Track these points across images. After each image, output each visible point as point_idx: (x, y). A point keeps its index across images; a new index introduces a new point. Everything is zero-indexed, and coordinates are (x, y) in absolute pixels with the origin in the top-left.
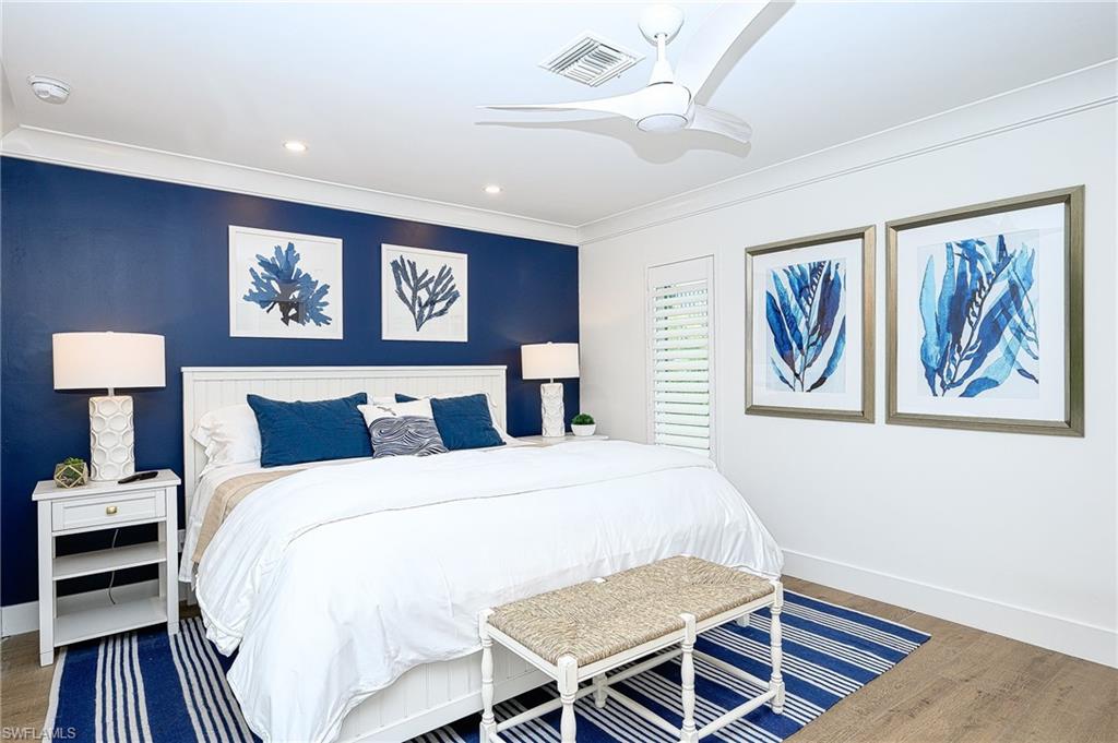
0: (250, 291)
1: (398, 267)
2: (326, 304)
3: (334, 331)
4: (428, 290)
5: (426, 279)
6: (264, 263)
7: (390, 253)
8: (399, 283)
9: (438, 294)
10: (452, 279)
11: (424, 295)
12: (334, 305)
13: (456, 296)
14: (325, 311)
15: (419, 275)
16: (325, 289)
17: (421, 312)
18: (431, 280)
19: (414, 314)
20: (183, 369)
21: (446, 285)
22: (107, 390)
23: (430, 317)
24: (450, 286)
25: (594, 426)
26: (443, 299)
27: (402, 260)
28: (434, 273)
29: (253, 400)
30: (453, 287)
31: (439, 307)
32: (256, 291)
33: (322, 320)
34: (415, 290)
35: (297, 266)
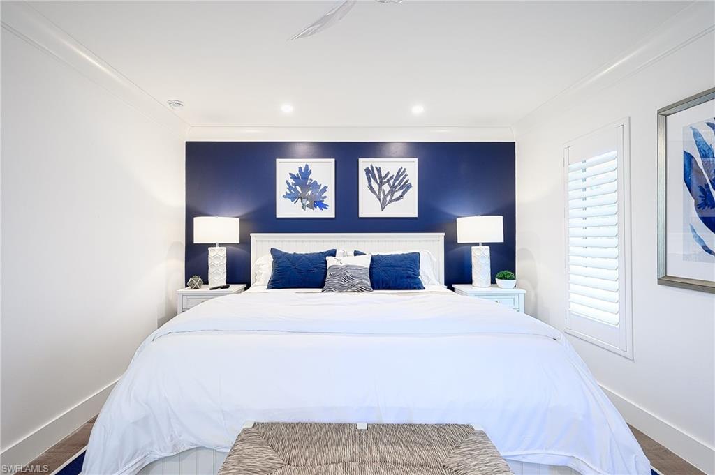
0: (286, 193)
1: (369, 172)
2: (326, 197)
3: (330, 213)
4: (389, 185)
5: (388, 177)
6: (293, 177)
7: (364, 163)
8: (370, 181)
9: (396, 186)
10: (406, 175)
11: (386, 188)
12: (330, 198)
13: (410, 186)
14: (325, 202)
15: (383, 176)
16: (325, 189)
17: (385, 198)
18: (391, 178)
19: (379, 199)
20: (251, 234)
21: (402, 180)
22: (215, 244)
23: (390, 202)
24: (405, 180)
25: (515, 281)
26: (400, 189)
27: (372, 167)
28: (394, 173)
29: (273, 252)
30: (407, 181)
31: (397, 195)
32: (289, 192)
33: (323, 206)
34: (381, 185)
35: (310, 177)
